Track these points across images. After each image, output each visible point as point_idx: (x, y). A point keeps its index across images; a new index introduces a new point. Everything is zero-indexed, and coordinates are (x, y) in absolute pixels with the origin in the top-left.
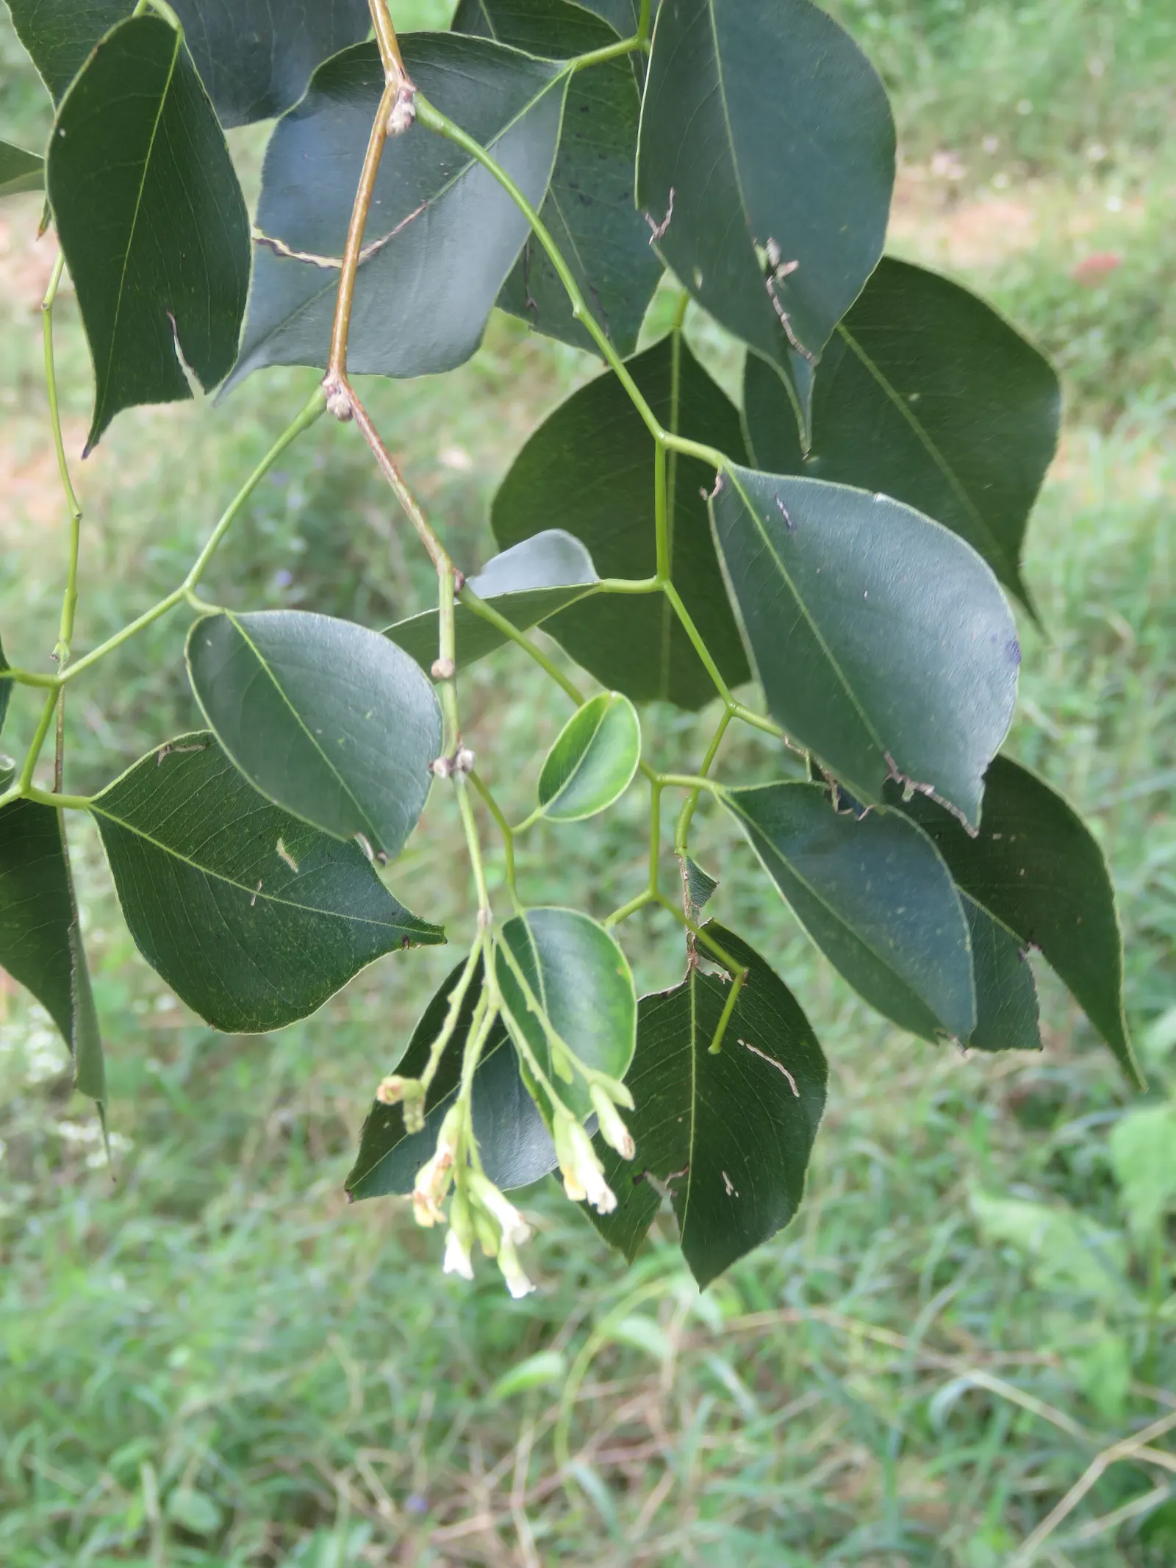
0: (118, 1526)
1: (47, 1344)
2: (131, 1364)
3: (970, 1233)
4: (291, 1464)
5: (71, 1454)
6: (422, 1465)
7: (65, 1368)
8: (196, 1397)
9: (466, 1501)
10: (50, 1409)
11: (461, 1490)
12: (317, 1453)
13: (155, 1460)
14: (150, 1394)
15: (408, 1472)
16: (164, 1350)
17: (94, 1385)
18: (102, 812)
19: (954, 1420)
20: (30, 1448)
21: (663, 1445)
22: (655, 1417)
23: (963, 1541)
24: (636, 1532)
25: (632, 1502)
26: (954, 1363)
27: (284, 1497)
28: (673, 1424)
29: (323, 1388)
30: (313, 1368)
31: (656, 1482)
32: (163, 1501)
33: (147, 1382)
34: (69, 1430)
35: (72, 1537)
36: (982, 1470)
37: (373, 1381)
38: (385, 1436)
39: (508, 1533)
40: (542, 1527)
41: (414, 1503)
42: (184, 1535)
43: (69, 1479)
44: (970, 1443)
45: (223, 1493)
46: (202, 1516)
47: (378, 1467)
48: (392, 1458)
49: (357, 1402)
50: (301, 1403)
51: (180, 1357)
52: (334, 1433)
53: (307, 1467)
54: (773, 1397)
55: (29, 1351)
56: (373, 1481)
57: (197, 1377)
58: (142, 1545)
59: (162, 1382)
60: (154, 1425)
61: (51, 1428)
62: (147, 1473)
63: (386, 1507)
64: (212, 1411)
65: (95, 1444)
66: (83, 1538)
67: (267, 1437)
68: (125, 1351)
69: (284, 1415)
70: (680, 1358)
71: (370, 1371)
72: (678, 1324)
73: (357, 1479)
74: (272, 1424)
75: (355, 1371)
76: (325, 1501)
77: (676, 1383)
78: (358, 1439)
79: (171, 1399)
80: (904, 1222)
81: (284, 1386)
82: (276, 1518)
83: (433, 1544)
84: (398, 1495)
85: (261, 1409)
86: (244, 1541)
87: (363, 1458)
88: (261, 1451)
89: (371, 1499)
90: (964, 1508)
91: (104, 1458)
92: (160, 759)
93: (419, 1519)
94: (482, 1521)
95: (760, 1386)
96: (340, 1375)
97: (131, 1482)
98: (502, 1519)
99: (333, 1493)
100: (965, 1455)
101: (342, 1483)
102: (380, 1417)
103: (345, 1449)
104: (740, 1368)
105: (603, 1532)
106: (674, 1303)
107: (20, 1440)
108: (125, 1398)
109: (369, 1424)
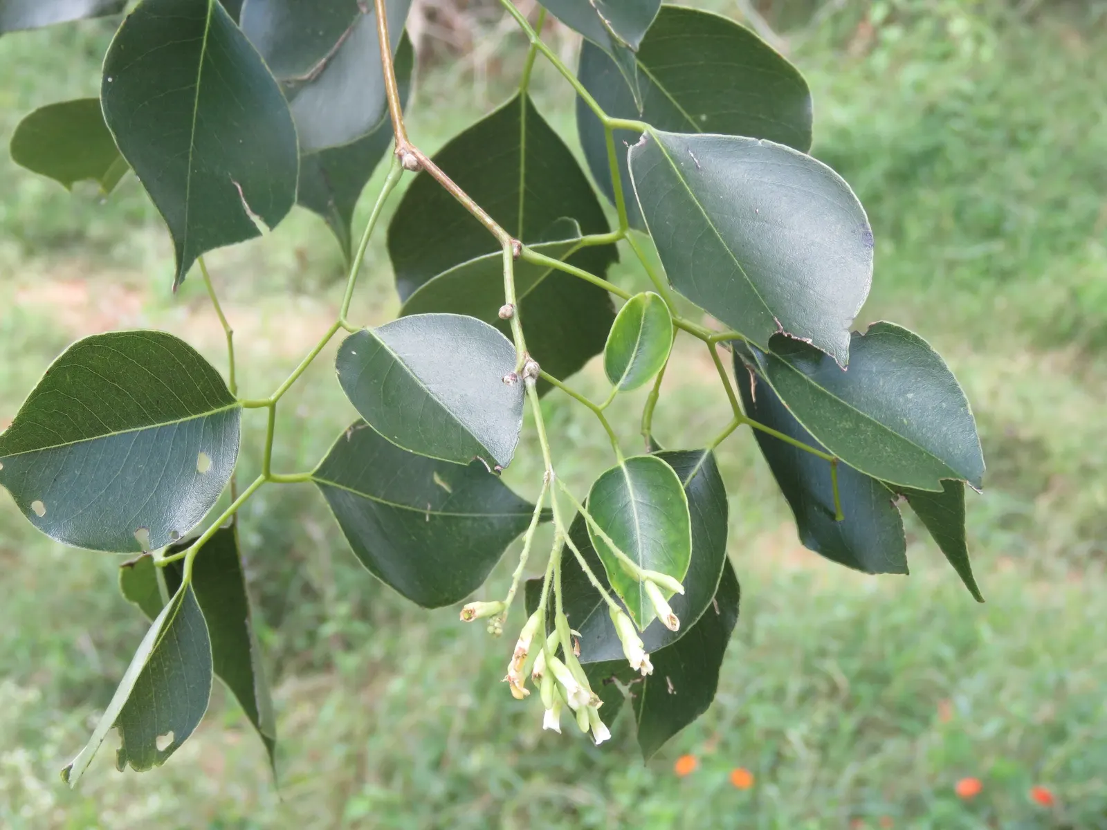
18: (318, 480)
92: (349, 436)
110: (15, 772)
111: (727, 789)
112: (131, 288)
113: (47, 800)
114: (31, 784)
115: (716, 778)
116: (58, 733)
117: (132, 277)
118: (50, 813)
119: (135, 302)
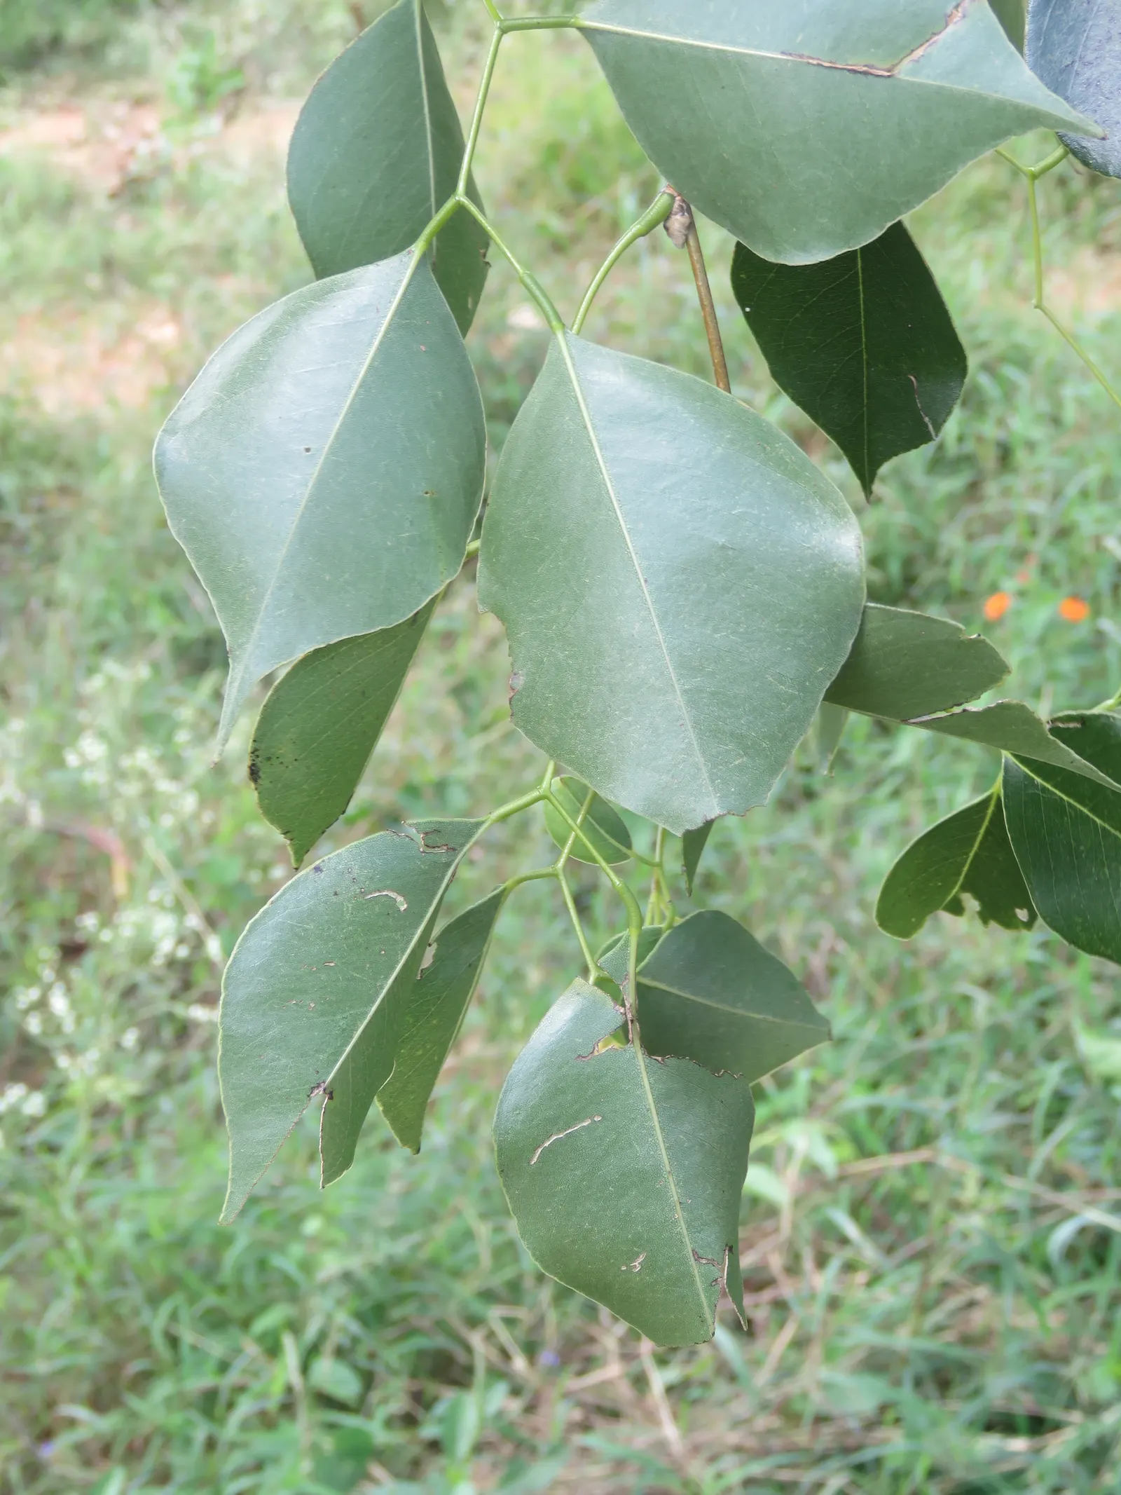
0: (264, 1395)
1: (185, 1219)
2: (267, 1232)
3: (1079, 1071)
4: (425, 1323)
5: (216, 1322)
6: (552, 1317)
7: (202, 1241)
8: (331, 1264)
9: (595, 1350)
10: (193, 1279)
11: (591, 1340)
12: (451, 1313)
13: (295, 1327)
14: (286, 1262)
15: (540, 1323)
16: (299, 1219)
17: (231, 1257)
19: (1071, 1253)
20: (174, 1317)
21: (787, 1289)
22: (776, 1263)
23: (1085, 1372)
24: (762, 1377)
25: (758, 1347)
26: (1068, 1198)
27: (421, 1354)
28: (793, 1269)
29: (454, 1247)
30: (442, 1232)
31: (782, 1325)
32: (305, 1369)
33: (281, 1249)
34: (211, 1299)
35: (219, 1409)
36: (1102, 1301)
37: (500, 1239)
38: (514, 1292)
39: (640, 1381)
40: (673, 1374)
41: (547, 1357)
42: (326, 1401)
43: (216, 1347)
44: (1086, 1275)
45: (361, 1359)
46: (343, 1382)
47: (510, 1322)
48: (522, 1313)
49: (486, 1260)
50: (433, 1264)
51: (313, 1225)
52: (465, 1290)
53: (442, 1325)
54: (888, 1238)
55: (167, 1225)
56: (504, 1335)
57: (331, 1244)
58: (288, 1408)
59: (297, 1250)
60: (292, 1292)
61: (193, 1299)
62: (288, 1342)
63: (519, 1363)
64: (347, 1277)
65: (237, 1310)
66: (231, 1405)
67: (401, 1299)
68: (260, 1220)
69: (416, 1276)
70: (797, 1202)
71: (498, 1229)
72: (793, 1171)
73: (491, 1336)
74: (408, 1286)
75: (483, 1230)
76: (461, 1356)
77: (795, 1227)
78: (488, 1296)
79: (307, 1266)
80: (1008, 1058)
81: (416, 1247)
82: (414, 1375)
83: (567, 1395)
84: (531, 1350)
85: (396, 1270)
86: (385, 1401)
87: (495, 1314)
88: (396, 1313)
89: (506, 1355)
90: (1085, 1341)
91: (246, 1324)
93: (553, 1373)
94: (612, 1370)
95: (874, 1227)
96: (469, 1235)
97: (273, 1350)
98: (634, 1367)
99: (469, 1349)
100: (1084, 1288)
101: (476, 1339)
102: (508, 1273)
103: (477, 1307)
104: (855, 1211)
105: (733, 1378)
106: (790, 1152)
107: (165, 1309)
108: (262, 1265)
109: (497, 1281)
110: (143, 775)
111: (1054, 626)
112: (140, 102)
113: (189, 802)
114: (165, 786)
115: (1039, 616)
116: (186, 713)
117: (140, 87)
118: (196, 816)
119: (150, 120)
